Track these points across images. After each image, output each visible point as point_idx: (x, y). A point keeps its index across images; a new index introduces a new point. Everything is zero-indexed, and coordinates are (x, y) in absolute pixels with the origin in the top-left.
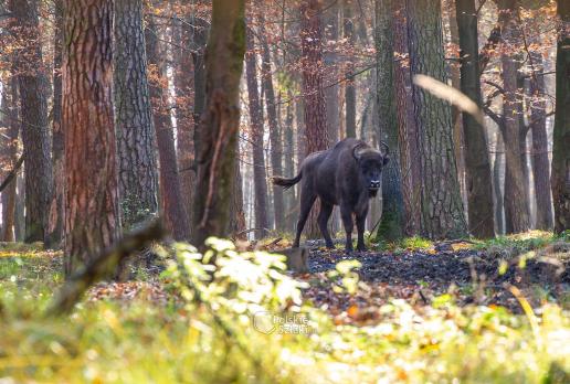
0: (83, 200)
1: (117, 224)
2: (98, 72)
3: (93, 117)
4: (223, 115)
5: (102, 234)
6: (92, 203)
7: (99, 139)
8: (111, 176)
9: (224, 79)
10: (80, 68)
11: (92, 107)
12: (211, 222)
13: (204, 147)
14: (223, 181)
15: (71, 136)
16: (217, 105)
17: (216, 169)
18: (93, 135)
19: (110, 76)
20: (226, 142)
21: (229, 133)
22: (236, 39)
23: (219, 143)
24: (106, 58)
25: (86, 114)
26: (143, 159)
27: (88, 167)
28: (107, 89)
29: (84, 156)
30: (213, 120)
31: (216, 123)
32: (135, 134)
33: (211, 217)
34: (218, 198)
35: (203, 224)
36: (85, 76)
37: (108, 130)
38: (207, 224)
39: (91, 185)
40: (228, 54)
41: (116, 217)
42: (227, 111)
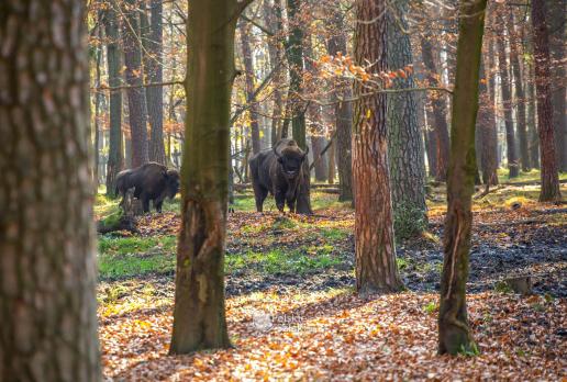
0: (368, 235)
1: (393, 251)
2: (377, 143)
3: (374, 175)
4: (460, 218)
5: (382, 258)
6: (374, 237)
7: (378, 191)
8: (388, 217)
9: (460, 192)
10: (364, 141)
11: (373, 169)
12: (454, 296)
13: (448, 241)
14: (461, 266)
15: (359, 190)
16: (456, 211)
17: (456, 257)
18: (374, 188)
19: (385, 146)
20: (463, 237)
21: (465, 231)
22: (469, 162)
23: (458, 238)
24: (382, 133)
25: (369, 174)
26: (415, 171)
27: (371, 212)
28: (383, 156)
29: (367, 205)
30: (453, 221)
31: (455, 225)
32: (409, 155)
33: (453, 292)
34: (458, 278)
35: (448, 297)
36: (368, 146)
37: (384, 185)
38: (451, 297)
39: (373, 224)
40: (463, 174)
41: (392, 246)
42: (463, 215)
